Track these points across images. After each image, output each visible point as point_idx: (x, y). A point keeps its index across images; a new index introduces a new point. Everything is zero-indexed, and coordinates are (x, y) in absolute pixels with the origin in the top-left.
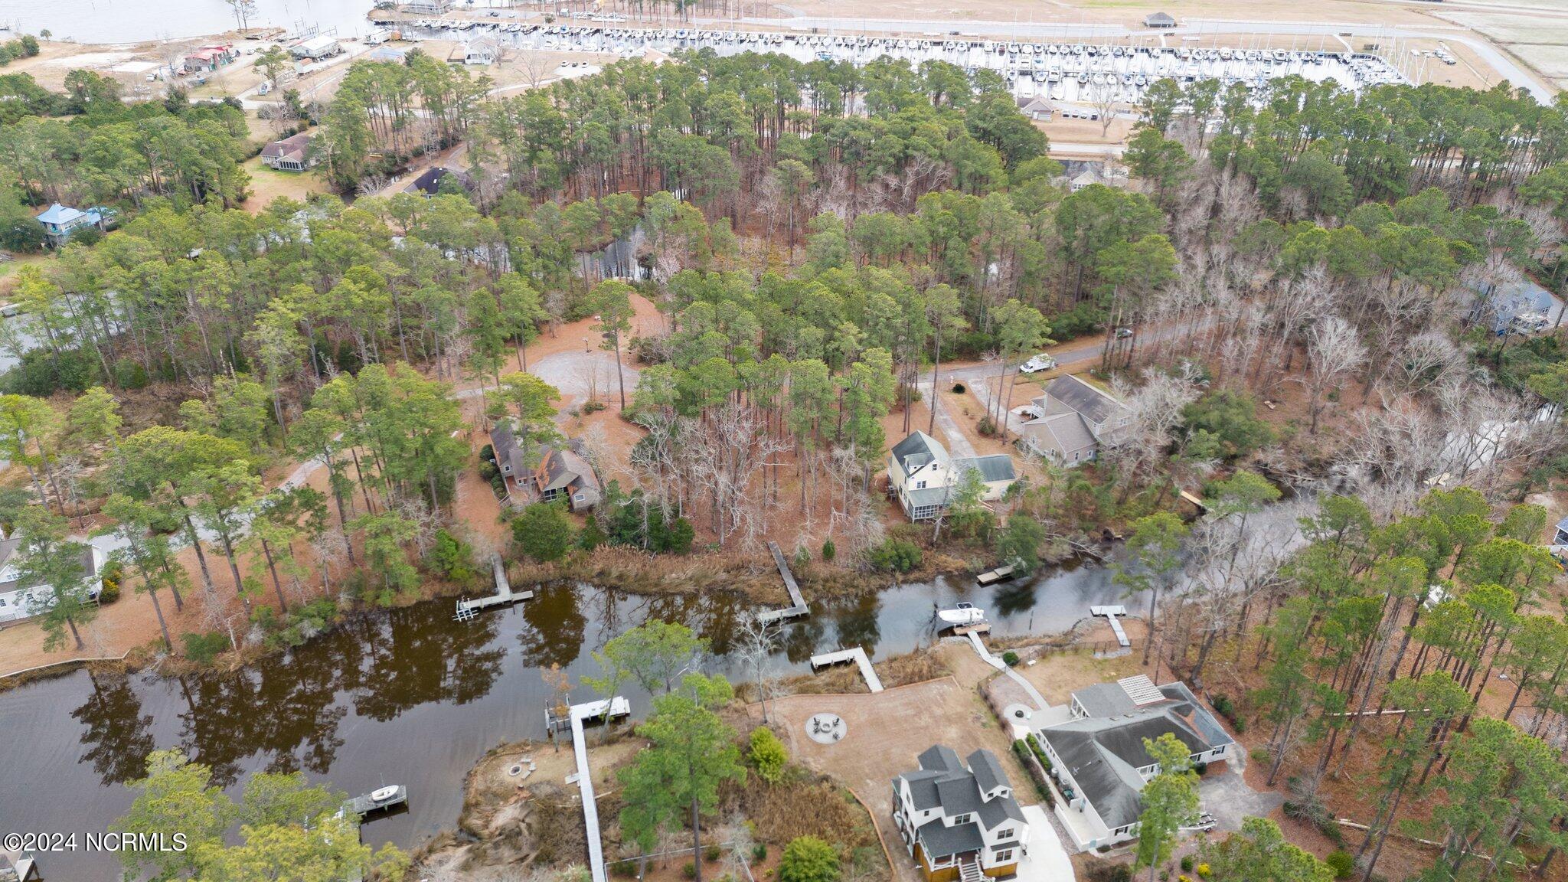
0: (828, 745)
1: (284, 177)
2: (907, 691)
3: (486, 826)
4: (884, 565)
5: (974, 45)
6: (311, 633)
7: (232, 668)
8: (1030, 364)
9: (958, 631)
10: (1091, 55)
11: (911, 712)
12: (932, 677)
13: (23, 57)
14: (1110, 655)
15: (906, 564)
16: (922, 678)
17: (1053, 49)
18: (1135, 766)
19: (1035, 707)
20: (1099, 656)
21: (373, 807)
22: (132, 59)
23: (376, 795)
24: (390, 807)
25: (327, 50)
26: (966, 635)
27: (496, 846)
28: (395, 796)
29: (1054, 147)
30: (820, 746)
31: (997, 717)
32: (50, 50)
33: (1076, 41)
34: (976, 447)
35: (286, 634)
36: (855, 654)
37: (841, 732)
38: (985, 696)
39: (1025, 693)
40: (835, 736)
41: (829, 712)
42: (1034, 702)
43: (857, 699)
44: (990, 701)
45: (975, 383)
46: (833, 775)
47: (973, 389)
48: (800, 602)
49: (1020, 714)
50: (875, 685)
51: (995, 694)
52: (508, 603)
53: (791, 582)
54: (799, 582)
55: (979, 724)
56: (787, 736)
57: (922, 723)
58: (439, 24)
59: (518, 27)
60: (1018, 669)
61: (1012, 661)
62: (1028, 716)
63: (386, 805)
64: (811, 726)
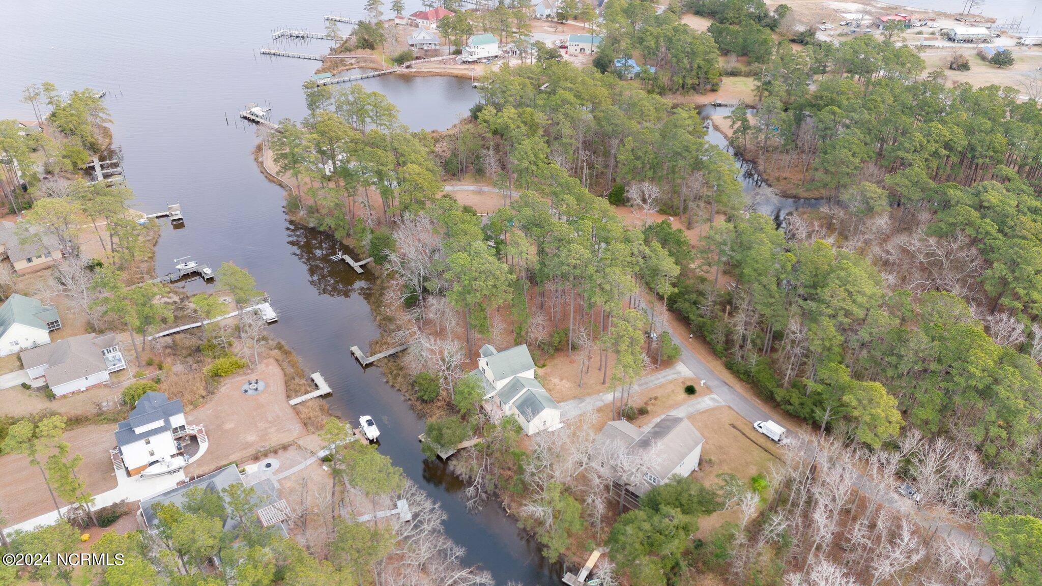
2: (291, 415)
11: (270, 419)
19: (277, 472)
28: (208, 274)
36: (324, 389)
37: (250, 392)
38: (285, 448)
39: (292, 467)
40: (246, 391)
41: (267, 386)
42: (282, 471)
43: (283, 396)
44: (280, 452)
45: (713, 399)
46: (216, 397)
47: (700, 400)
48: (371, 359)
49: (268, 465)
50: (293, 402)
51: (292, 453)
52: (352, 268)
53: (391, 352)
54: (392, 356)
55: (258, 448)
56: (246, 375)
57: (260, 425)
60: (318, 462)
61: (327, 459)
62: (266, 469)
63: (203, 274)
64: (253, 382)
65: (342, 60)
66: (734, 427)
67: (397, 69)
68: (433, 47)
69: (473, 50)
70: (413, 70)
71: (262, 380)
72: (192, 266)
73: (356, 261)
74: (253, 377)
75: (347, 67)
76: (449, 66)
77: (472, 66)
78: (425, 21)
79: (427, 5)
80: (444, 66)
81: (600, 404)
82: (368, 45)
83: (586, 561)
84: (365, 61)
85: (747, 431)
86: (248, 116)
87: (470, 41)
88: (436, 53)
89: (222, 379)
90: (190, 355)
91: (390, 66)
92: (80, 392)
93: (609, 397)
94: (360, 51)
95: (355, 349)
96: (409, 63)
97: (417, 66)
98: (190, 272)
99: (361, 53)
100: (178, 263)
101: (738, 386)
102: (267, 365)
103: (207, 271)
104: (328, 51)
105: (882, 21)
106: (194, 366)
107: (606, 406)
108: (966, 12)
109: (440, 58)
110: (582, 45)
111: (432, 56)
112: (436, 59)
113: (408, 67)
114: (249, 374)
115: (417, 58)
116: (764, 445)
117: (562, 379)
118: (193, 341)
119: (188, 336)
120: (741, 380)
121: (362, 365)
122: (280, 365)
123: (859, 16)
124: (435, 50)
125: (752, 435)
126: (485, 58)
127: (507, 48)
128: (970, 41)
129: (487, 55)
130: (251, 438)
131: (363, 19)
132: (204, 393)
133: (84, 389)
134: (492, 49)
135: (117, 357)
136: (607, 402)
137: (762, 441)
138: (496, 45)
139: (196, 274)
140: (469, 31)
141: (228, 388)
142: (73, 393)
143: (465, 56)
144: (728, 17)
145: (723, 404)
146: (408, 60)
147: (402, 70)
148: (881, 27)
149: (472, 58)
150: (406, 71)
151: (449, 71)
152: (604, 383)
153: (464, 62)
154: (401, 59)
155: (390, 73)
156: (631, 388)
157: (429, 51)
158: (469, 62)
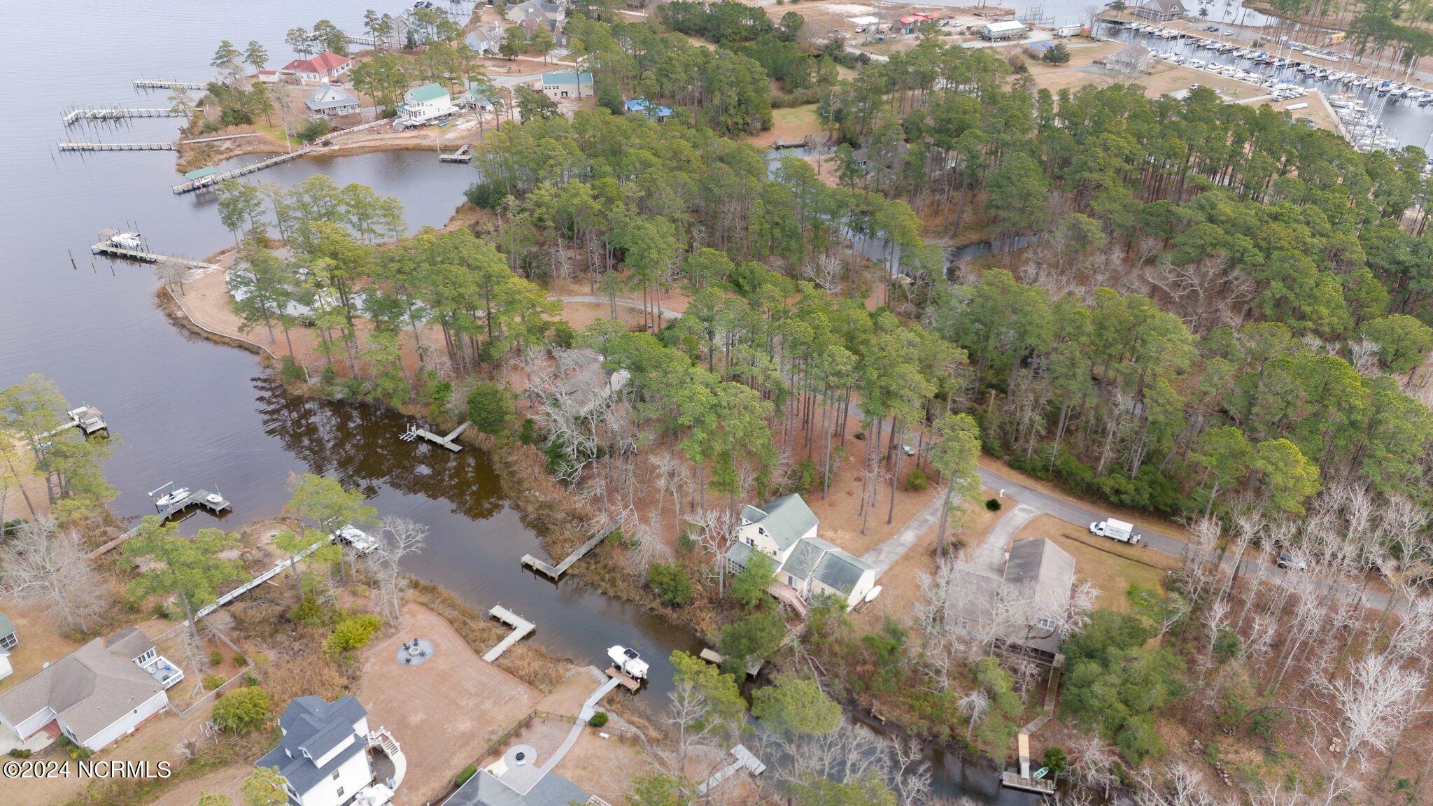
0: (394, 662)
2: (500, 677)
4: (653, 586)
7: (296, 393)
9: (611, 670)
11: (473, 690)
12: (531, 683)
15: (669, 596)
16: (522, 678)
19: (540, 762)
21: (203, 502)
22: (877, 14)
23: (209, 497)
25: (1008, 34)
26: (608, 678)
28: (217, 504)
30: (393, 659)
31: (505, 742)
34: (907, 557)
35: (328, 389)
36: (523, 627)
37: (416, 661)
38: (527, 724)
39: (555, 749)
40: (408, 661)
41: (436, 645)
42: (546, 759)
43: (468, 654)
44: (523, 730)
45: (1023, 510)
46: (364, 682)
47: (1010, 514)
48: (563, 567)
49: (520, 757)
50: (491, 655)
51: (539, 728)
52: (442, 446)
53: (584, 550)
54: (590, 554)
55: (487, 737)
56: (390, 636)
57: (463, 703)
58: (1149, 30)
59: (1217, 46)
60: (589, 730)
61: (597, 723)
62: (520, 763)
63: (209, 506)
64: (411, 643)
65: (210, 145)
66: (1067, 537)
67: (306, 148)
68: (351, 111)
69: (417, 108)
70: (336, 148)
71: (422, 637)
72: (182, 496)
73: (443, 434)
74: (404, 636)
75: (226, 155)
76: (387, 136)
77: (423, 132)
78: (312, 75)
79: (300, 51)
80: (380, 136)
81: (901, 550)
82: (241, 118)
83: (1017, 749)
84: (249, 143)
85: (1086, 538)
86: (110, 249)
87: (408, 96)
88: (352, 120)
89: (359, 653)
90: (276, 631)
91: (295, 146)
92: (126, 737)
93: (908, 537)
94: (231, 128)
95: (527, 559)
96: (323, 139)
97: (339, 141)
98: (182, 506)
99: (234, 132)
100: (158, 496)
101: (1039, 487)
102: (414, 615)
103: (216, 499)
104: (178, 135)
105: (904, 24)
106: (297, 646)
107: (913, 549)
108: (981, 5)
109: (367, 126)
110: (563, 88)
111: (354, 124)
112: (361, 127)
113: (326, 144)
114: (393, 634)
115: (335, 129)
116: (1112, 550)
117: (836, 531)
118: (266, 611)
119: (249, 603)
120: (1039, 479)
121: (551, 579)
122: (432, 609)
123: (874, 20)
124: (354, 115)
125: (1092, 541)
126: (435, 118)
127: (462, 101)
128: (1005, 38)
129: (437, 114)
130: (465, 725)
131: (214, 81)
132: (345, 681)
133: (132, 729)
134: (441, 104)
135: (160, 665)
136: (909, 545)
137: (1108, 545)
138: (447, 98)
139: (192, 507)
140: (401, 83)
141: (371, 662)
142: (116, 742)
143: (405, 119)
144: (726, 33)
145: (1039, 513)
146: (323, 134)
147: (318, 149)
148: (903, 31)
149: (417, 121)
150: (326, 149)
151: (390, 142)
152: (889, 522)
153: (407, 128)
154: (311, 135)
155: (300, 156)
156: (926, 521)
157: (346, 117)
158: (415, 127)
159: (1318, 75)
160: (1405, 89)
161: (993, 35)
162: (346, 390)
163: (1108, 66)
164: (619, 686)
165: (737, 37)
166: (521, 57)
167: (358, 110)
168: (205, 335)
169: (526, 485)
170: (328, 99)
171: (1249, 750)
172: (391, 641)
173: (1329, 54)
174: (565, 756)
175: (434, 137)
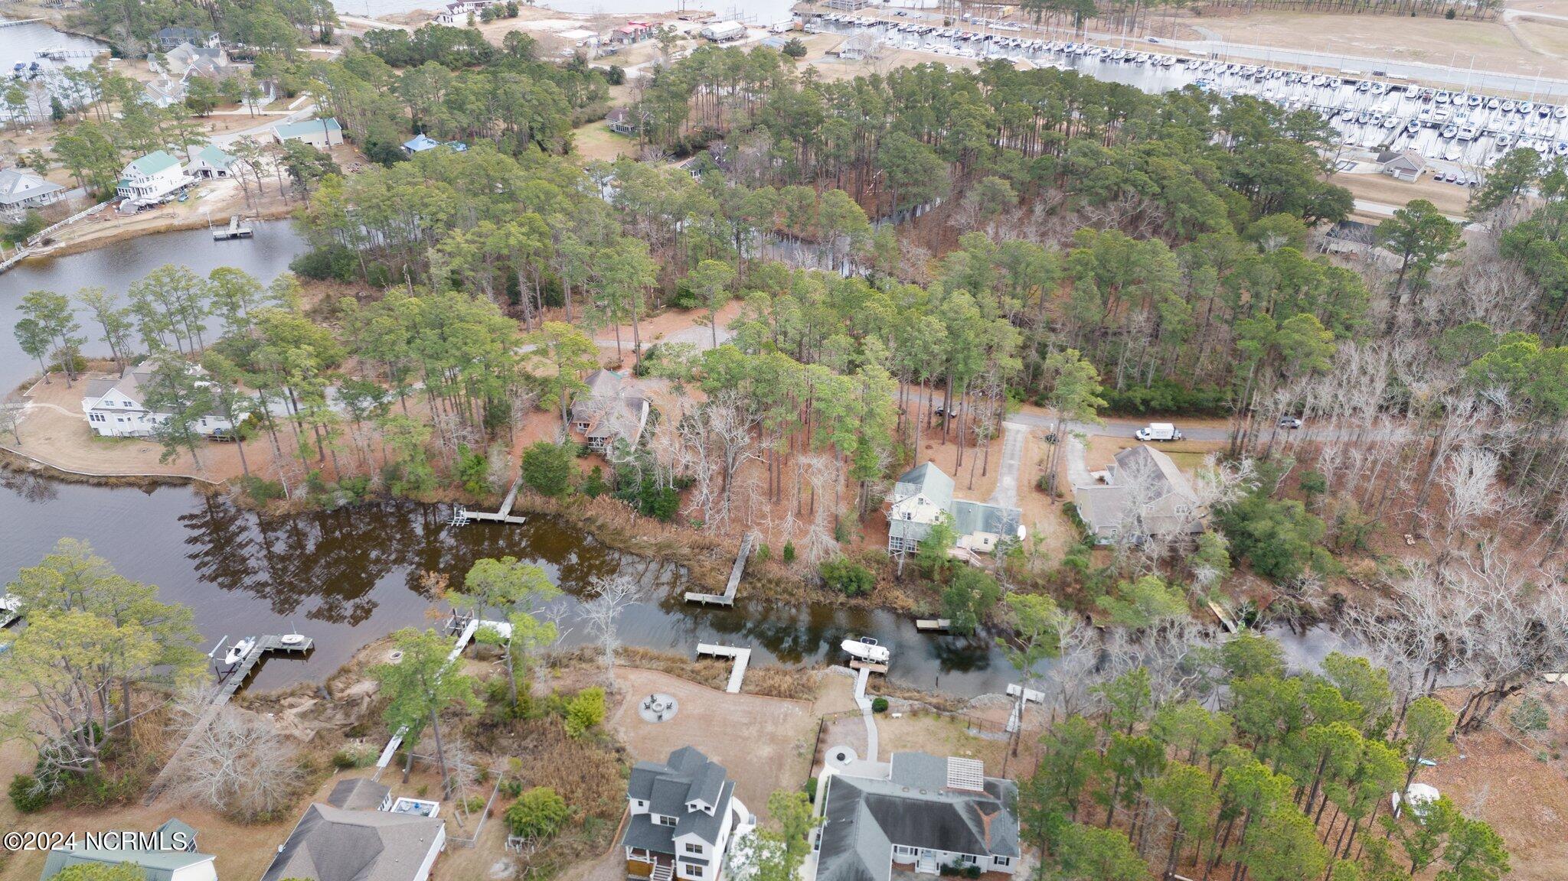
0: (647, 723)
1: (616, 138)
2: (759, 701)
3: (342, 691)
4: (831, 583)
5: (1395, 89)
6: (342, 502)
7: (278, 513)
8: (1147, 430)
9: (853, 664)
10: (1543, 116)
11: (745, 720)
12: (791, 696)
13: (505, 18)
14: (985, 736)
15: (853, 587)
16: (779, 695)
17: (1494, 103)
18: (893, 841)
19: (862, 755)
20: (973, 732)
21: (279, 647)
22: (581, 27)
23: (286, 639)
24: (292, 651)
25: (730, 34)
26: (858, 670)
27: (335, 707)
28: (299, 644)
29: (1359, 205)
30: (641, 721)
31: (817, 751)
32: (528, 13)
33: (1526, 97)
34: (1021, 498)
35: (324, 497)
36: (740, 653)
37: (665, 715)
38: (823, 729)
39: (865, 741)
40: (660, 717)
41: (674, 695)
42: (865, 750)
43: (707, 693)
44: (824, 736)
46: (631, 750)
47: (1069, 443)
48: (730, 594)
49: (841, 757)
50: (734, 687)
51: (835, 730)
52: (501, 522)
53: (737, 573)
54: (745, 575)
55: (795, 752)
56: (620, 703)
57: (746, 733)
58: (848, 19)
59: (915, 28)
60: (879, 716)
61: (880, 708)
62: (846, 761)
63: (289, 648)
64: (647, 701)
67: (22, 253)
68: (54, 200)
69: (145, 184)
71: (654, 693)
72: (249, 648)
73: (496, 510)
74: (634, 699)
77: (168, 210)
80: (108, 224)
81: (1012, 493)
87: (127, 171)
88: (60, 212)
89: (603, 726)
90: (492, 739)
93: (1008, 483)
95: (688, 596)
96: (40, 236)
97: (58, 238)
98: (257, 658)
102: (625, 678)
103: (294, 639)
105: (625, 33)
106: (528, 744)
107: (1019, 491)
109: (82, 215)
110: (307, 138)
111: (66, 215)
112: (74, 218)
113: (47, 242)
114: (623, 700)
115: (46, 223)
116: (1163, 448)
121: (728, 607)
122: (638, 668)
123: (586, 33)
124: (59, 204)
126: (172, 193)
127: (194, 170)
128: (729, 39)
129: (172, 188)
130: (765, 751)
132: (614, 755)
133: (427, 876)
134: (172, 175)
135: (405, 807)
136: (1014, 488)
138: (175, 166)
139: (266, 655)
141: (623, 730)
143: (134, 199)
145: (1090, 435)
146: (37, 231)
147: (35, 250)
148: (626, 41)
149: (153, 198)
150: (49, 249)
151: (132, 228)
152: (984, 474)
153: (141, 208)
154: (20, 235)
155: (18, 263)
156: (1011, 466)
157: (52, 206)
158: (151, 206)
159: (1012, 44)
160: (1086, 47)
161: (717, 36)
162: (350, 494)
163: (842, 55)
164: (871, 673)
165: (459, 64)
166: (215, 113)
167: (62, 197)
168: (96, 481)
169: (628, 534)
170: (20, 188)
171: (1362, 559)
172: (624, 707)
173: (1012, 25)
174: (879, 745)
175: (181, 215)
